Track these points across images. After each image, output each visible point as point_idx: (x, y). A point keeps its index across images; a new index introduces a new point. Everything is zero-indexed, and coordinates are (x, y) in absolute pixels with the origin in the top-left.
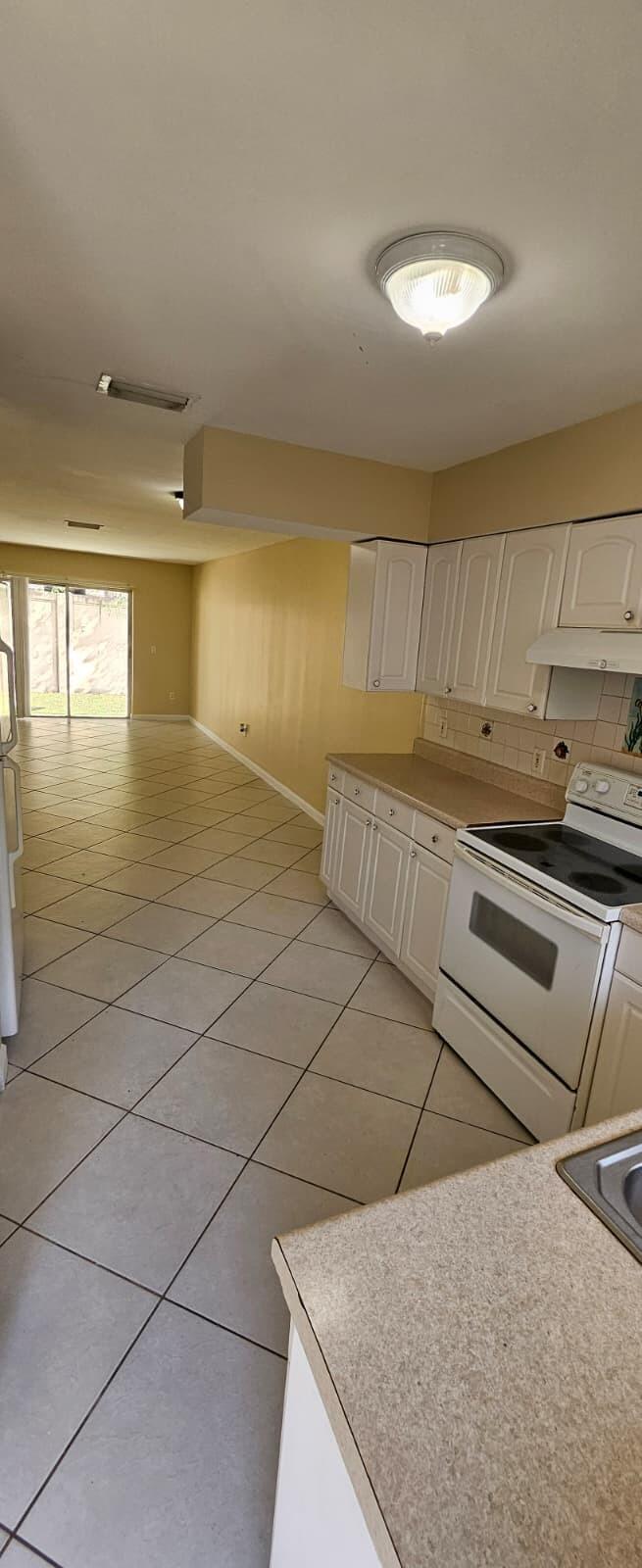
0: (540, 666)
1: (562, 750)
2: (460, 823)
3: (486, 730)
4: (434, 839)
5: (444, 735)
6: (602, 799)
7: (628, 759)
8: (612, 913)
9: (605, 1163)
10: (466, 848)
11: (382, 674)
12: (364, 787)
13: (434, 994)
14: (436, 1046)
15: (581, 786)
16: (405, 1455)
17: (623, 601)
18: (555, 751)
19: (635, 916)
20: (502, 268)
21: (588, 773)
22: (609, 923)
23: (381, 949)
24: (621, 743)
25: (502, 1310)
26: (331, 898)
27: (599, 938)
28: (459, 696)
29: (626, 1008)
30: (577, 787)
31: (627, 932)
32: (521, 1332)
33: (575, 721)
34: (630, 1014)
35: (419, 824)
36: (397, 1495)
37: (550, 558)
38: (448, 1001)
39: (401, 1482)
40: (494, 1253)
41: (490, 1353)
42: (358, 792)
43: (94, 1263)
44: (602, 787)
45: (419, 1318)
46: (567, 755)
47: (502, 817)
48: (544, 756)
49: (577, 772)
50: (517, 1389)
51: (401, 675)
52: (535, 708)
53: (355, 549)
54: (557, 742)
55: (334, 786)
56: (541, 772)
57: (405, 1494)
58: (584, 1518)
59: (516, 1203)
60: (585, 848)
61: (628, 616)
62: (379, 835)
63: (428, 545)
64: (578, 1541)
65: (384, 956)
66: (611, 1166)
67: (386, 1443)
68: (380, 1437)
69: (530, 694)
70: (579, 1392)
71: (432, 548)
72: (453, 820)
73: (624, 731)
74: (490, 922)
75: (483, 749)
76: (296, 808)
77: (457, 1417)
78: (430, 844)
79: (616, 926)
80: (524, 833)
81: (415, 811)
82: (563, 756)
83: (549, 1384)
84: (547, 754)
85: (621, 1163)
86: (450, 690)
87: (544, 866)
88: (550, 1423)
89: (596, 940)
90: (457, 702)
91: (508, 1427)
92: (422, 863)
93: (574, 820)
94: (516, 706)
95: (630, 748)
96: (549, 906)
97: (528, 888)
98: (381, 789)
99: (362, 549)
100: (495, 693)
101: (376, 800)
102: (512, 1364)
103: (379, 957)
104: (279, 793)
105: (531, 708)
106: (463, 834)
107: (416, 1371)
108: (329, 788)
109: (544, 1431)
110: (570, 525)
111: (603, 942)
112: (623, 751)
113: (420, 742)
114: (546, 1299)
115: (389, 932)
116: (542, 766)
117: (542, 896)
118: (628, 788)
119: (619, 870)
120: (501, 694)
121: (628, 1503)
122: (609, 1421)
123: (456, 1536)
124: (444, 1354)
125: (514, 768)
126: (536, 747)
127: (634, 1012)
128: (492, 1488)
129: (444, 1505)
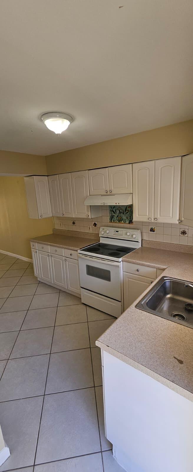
0: (87, 206)
1: (95, 225)
2: (78, 249)
3: (74, 223)
4: (71, 255)
5: (62, 227)
6: (108, 234)
7: (111, 224)
8: (120, 259)
9: (142, 303)
10: (81, 255)
11: (42, 213)
12: (45, 246)
13: (80, 295)
14: (84, 307)
15: (103, 233)
16: (137, 355)
17: (104, 188)
18: (94, 225)
19: (125, 259)
20: (71, 119)
21: (103, 229)
22: (120, 262)
23: (60, 289)
24: (109, 220)
25: (139, 331)
26: (40, 280)
27: (119, 266)
28: (65, 216)
29: (127, 279)
30: (102, 233)
31: (124, 262)
32: (143, 332)
33: (97, 217)
34: (128, 280)
35: (65, 252)
36: (139, 360)
37: (84, 179)
38: (85, 294)
39: (138, 358)
40: (133, 324)
41: (141, 337)
42: (43, 248)
43: (20, 399)
44: (108, 232)
45: (128, 338)
46: (97, 226)
47: (86, 245)
48: (91, 227)
49: (101, 229)
50: (147, 339)
51: (48, 213)
52: (88, 216)
53: (25, 178)
54: (93, 223)
55: (34, 248)
56: (91, 231)
57: (140, 359)
58: (163, 348)
59: (132, 315)
60: (108, 247)
61: (106, 192)
62: (53, 258)
63: (48, 176)
64: (163, 351)
65: (62, 290)
66: (144, 303)
67: (133, 355)
68: (132, 355)
69: (86, 212)
70: (155, 335)
71: (49, 177)
72: (76, 249)
73: (109, 218)
74: (92, 271)
75: (74, 228)
76: (15, 258)
77: (141, 347)
78: (70, 256)
79: (121, 262)
80: (92, 247)
81: (63, 249)
82: (96, 226)
83: (151, 336)
84: (92, 226)
85: (145, 302)
86: (63, 215)
87: (102, 254)
88: (153, 340)
89: (118, 266)
90: (66, 217)
91: (148, 344)
92: (68, 262)
93: (103, 241)
94: (84, 216)
95: (111, 221)
96: (106, 262)
97: (100, 260)
98: (50, 245)
99: (28, 178)
100: (76, 213)
101: (49, 249)
102: (144, 337)
103: (60, 291)
104: (7, 255)
105: (87, 216)
106: (79, 251)
107: (132, 345)
108: (32, 249)
109: (153, 342)
110: (87, 171)
111: (120, 266)
112: (110, 222)
113: (54, 230)
114: (144, 326)
115: (62, 283)
116: (91, 230)
117: (103, 260)
118: (113, 231)
119: (117, 250)
120: (78, 214)
121: (167, 343)
122: (160, 336)
123: (149, 359)
124: (135, 341)
125: (84, 232)
126: (88, 225)
127: (129, 279)
128: (150, 352)
129: (146, 357)
